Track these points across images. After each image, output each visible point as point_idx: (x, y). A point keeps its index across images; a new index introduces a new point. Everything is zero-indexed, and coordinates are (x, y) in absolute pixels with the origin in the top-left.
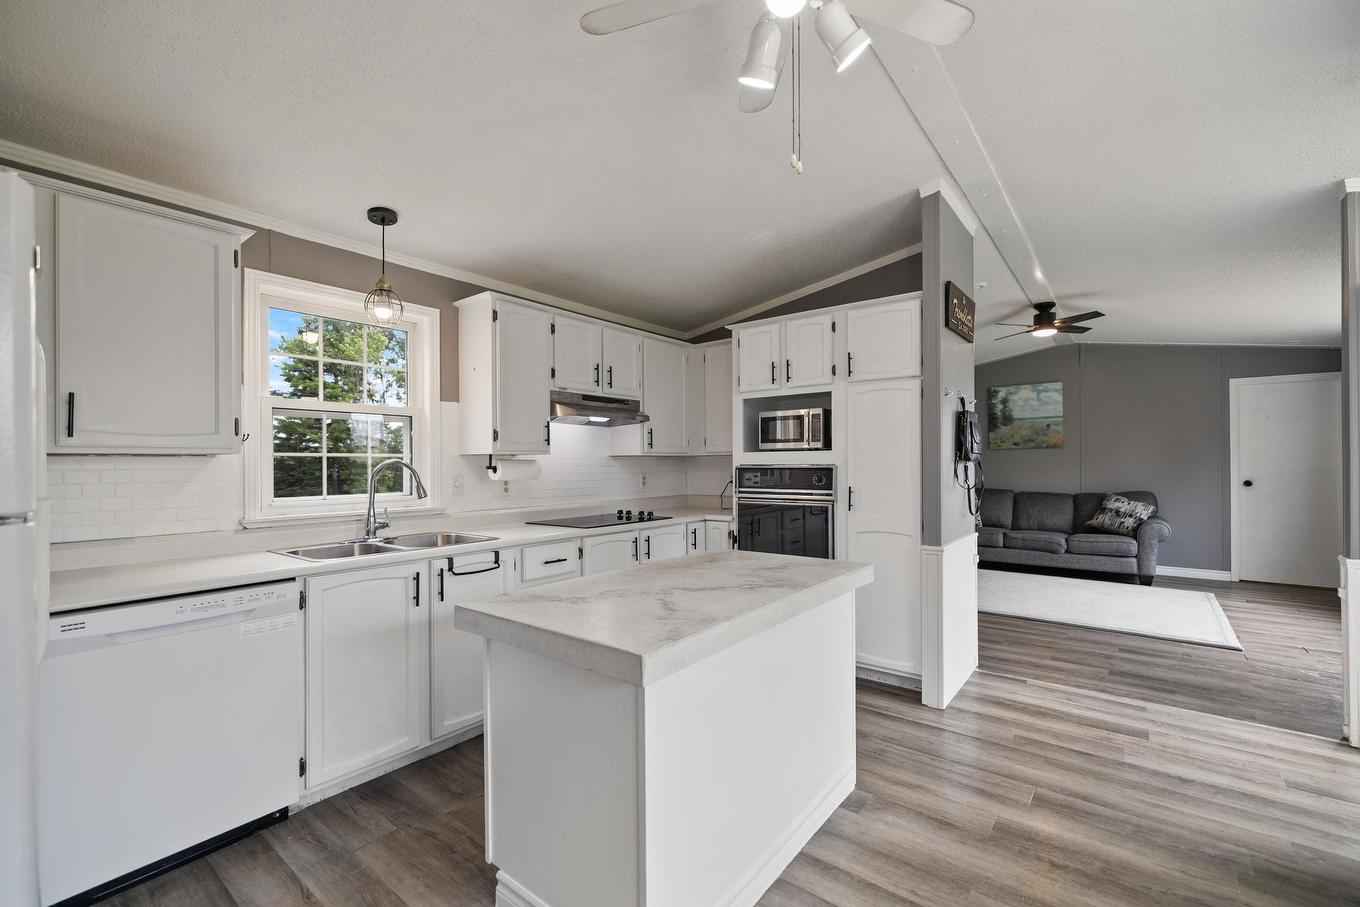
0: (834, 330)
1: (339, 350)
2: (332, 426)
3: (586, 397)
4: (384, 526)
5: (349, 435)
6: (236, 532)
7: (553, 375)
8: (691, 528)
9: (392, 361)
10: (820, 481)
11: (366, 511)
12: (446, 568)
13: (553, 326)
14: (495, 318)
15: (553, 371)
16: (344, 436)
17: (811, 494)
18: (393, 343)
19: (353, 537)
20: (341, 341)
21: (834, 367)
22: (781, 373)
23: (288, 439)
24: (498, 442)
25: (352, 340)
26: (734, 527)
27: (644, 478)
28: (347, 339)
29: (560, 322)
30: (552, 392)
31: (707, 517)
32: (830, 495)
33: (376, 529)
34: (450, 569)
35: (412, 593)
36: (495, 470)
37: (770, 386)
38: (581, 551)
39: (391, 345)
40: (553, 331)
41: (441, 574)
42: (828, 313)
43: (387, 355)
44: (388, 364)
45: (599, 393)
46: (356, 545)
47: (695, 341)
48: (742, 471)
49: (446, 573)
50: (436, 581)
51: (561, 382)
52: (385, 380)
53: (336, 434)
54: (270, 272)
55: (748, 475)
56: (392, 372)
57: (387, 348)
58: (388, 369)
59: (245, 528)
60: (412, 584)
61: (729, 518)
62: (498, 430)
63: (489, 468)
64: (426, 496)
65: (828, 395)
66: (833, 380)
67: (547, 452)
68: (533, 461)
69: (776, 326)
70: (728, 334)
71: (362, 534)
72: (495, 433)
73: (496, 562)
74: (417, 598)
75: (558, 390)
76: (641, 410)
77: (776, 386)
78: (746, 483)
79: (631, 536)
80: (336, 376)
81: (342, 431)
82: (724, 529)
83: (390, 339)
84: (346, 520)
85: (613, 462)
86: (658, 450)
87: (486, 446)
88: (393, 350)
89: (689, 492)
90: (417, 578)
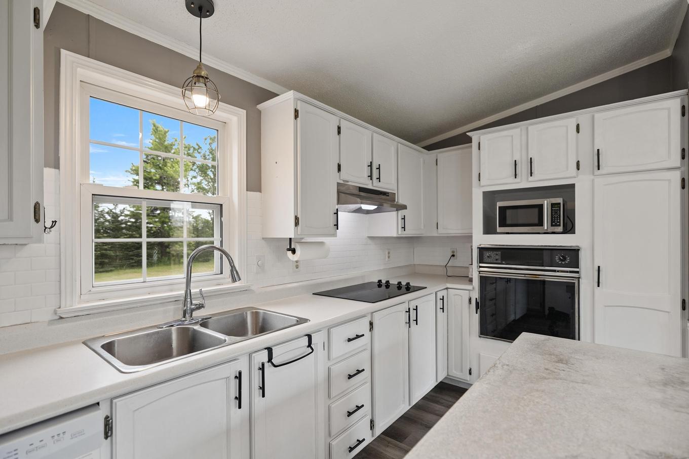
0: (578, 131)
1: (164, 171)
2: (161, 215)
3: (361, 189)
4: (201, 306)
5: (170, 220)
6: (51, 322)
7: (339, 170)
8: (440, 295)
9: (195, 177)
10: (565, 259)
11: (183, 292)
12: (266, 359)
13: (339, 128)
14: (296, 116)
15: (339, 166)
16: (167, 220)
17: (554, 271)
18: (195, 167)
19: (170, 319)
20: (166, 166)
21: (578, 163)
22: (523, 169)
23: (135, 222)
24: (299, 227)
25: (172, 165)
26: (476, 295)
27: (389, 253)
28: (169, 165)
29: (344, 125)
30: (338, 184)
31: (449, 285)
32: (578, 272)
33: (192, 310)
34: (270, 360)
35: (234, 393)
36: (294, 251)
37: (512, 179)
38: (371, 324)
39: (193, 168)
40: (339, 132)
41: (262, 368)
42: (572, 117)
43: (192, 173)
44: (192, 179)
45: (370, 187)
46: (173, 328)
47: (429, 148)
48: (482, 250)
49: (267, 365)
50: (257, 375)
51: (345, 175)
52: (190, 188)
53: (163, 219)
54: (89, 57)
55: (487, 254)
56: (194, 184)
57: (192, 170)
58: (192, 181)
59: (61, 318)
60: (234, 383)
61: (470, 287)
62: (299, 216)
63: (289, 250)
64: (240, 279)
65: (572, 186)
66: (577, 175)
67: (334, 235)
68: (322, 243)
69: (517, 131)
70: (469, 140)
71: (180, 316)
72: (297, 219)
73: (309, 346)
74: (239, 399)
75: (342, 182)
76: (396, 200)
77: (517, 180)
78: (486, 259)
79: (405, 307)
80: (163, 186)
81: (166, 218)
82: (465, 296)
83: (193, 165)
84: (164, 302)
85: (370, 241)
86: (409, 232)
87: (288, 231)
88: (195, 171)
89: (416, 262)
90: (239, 377)
